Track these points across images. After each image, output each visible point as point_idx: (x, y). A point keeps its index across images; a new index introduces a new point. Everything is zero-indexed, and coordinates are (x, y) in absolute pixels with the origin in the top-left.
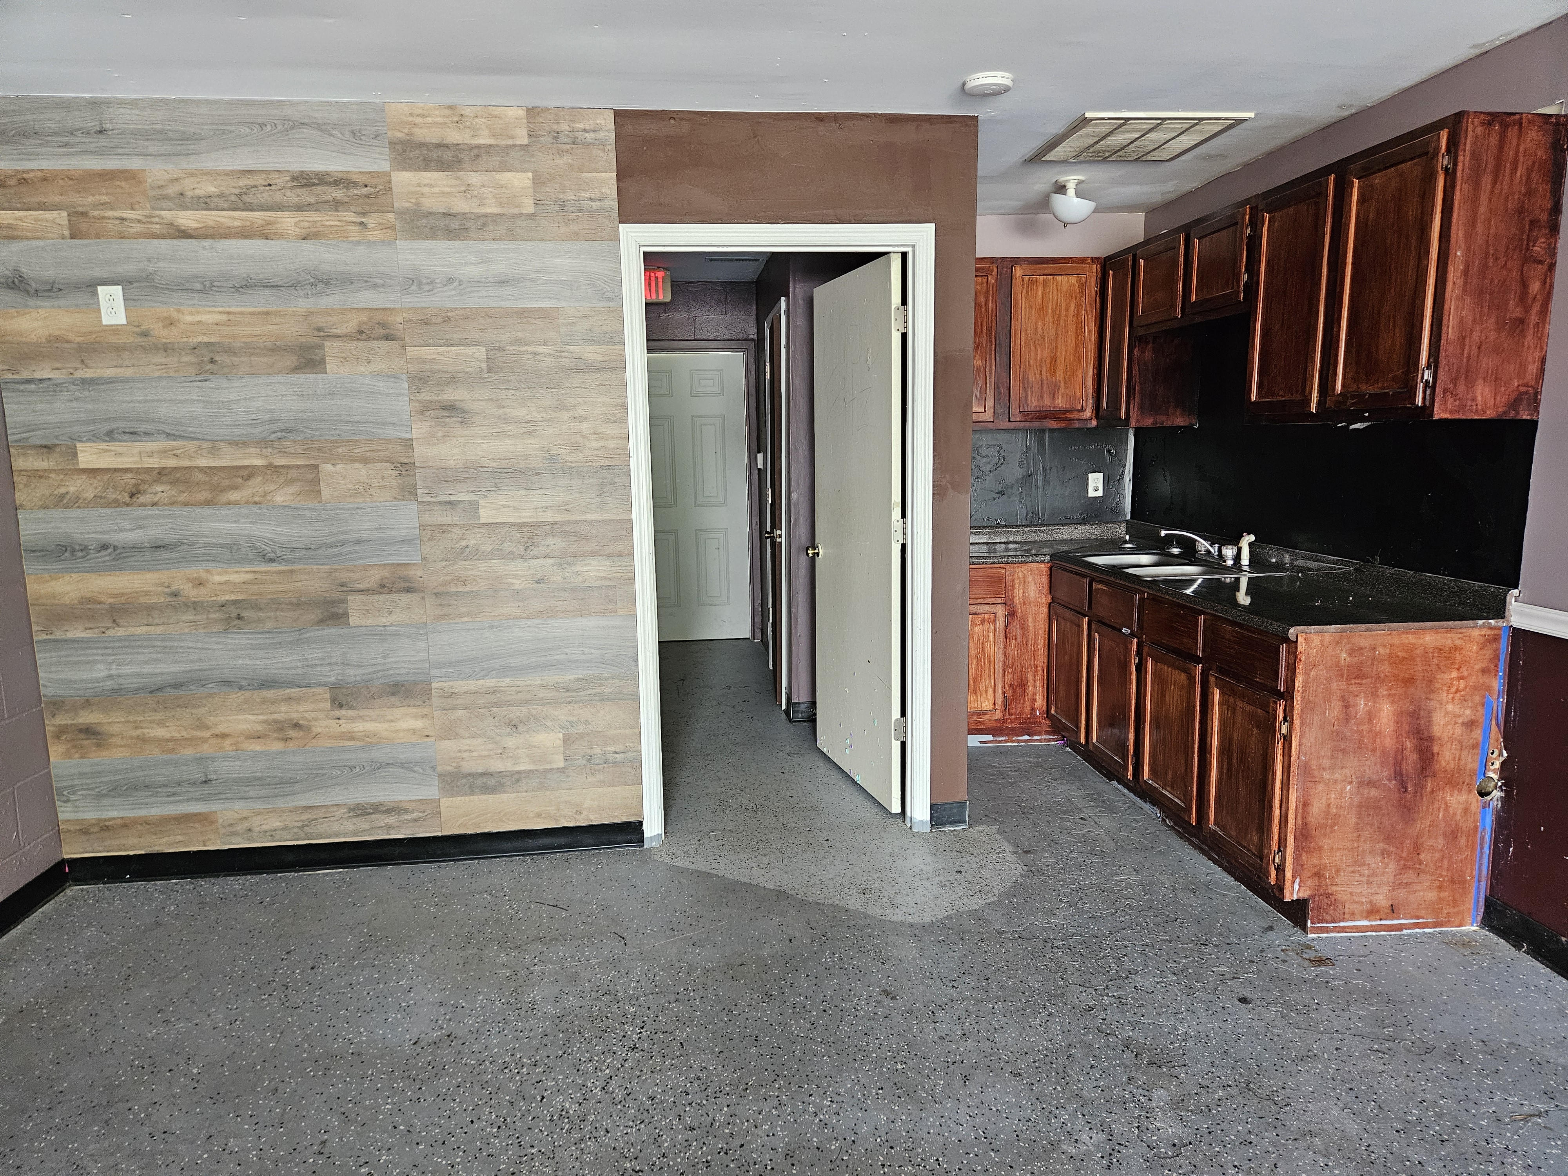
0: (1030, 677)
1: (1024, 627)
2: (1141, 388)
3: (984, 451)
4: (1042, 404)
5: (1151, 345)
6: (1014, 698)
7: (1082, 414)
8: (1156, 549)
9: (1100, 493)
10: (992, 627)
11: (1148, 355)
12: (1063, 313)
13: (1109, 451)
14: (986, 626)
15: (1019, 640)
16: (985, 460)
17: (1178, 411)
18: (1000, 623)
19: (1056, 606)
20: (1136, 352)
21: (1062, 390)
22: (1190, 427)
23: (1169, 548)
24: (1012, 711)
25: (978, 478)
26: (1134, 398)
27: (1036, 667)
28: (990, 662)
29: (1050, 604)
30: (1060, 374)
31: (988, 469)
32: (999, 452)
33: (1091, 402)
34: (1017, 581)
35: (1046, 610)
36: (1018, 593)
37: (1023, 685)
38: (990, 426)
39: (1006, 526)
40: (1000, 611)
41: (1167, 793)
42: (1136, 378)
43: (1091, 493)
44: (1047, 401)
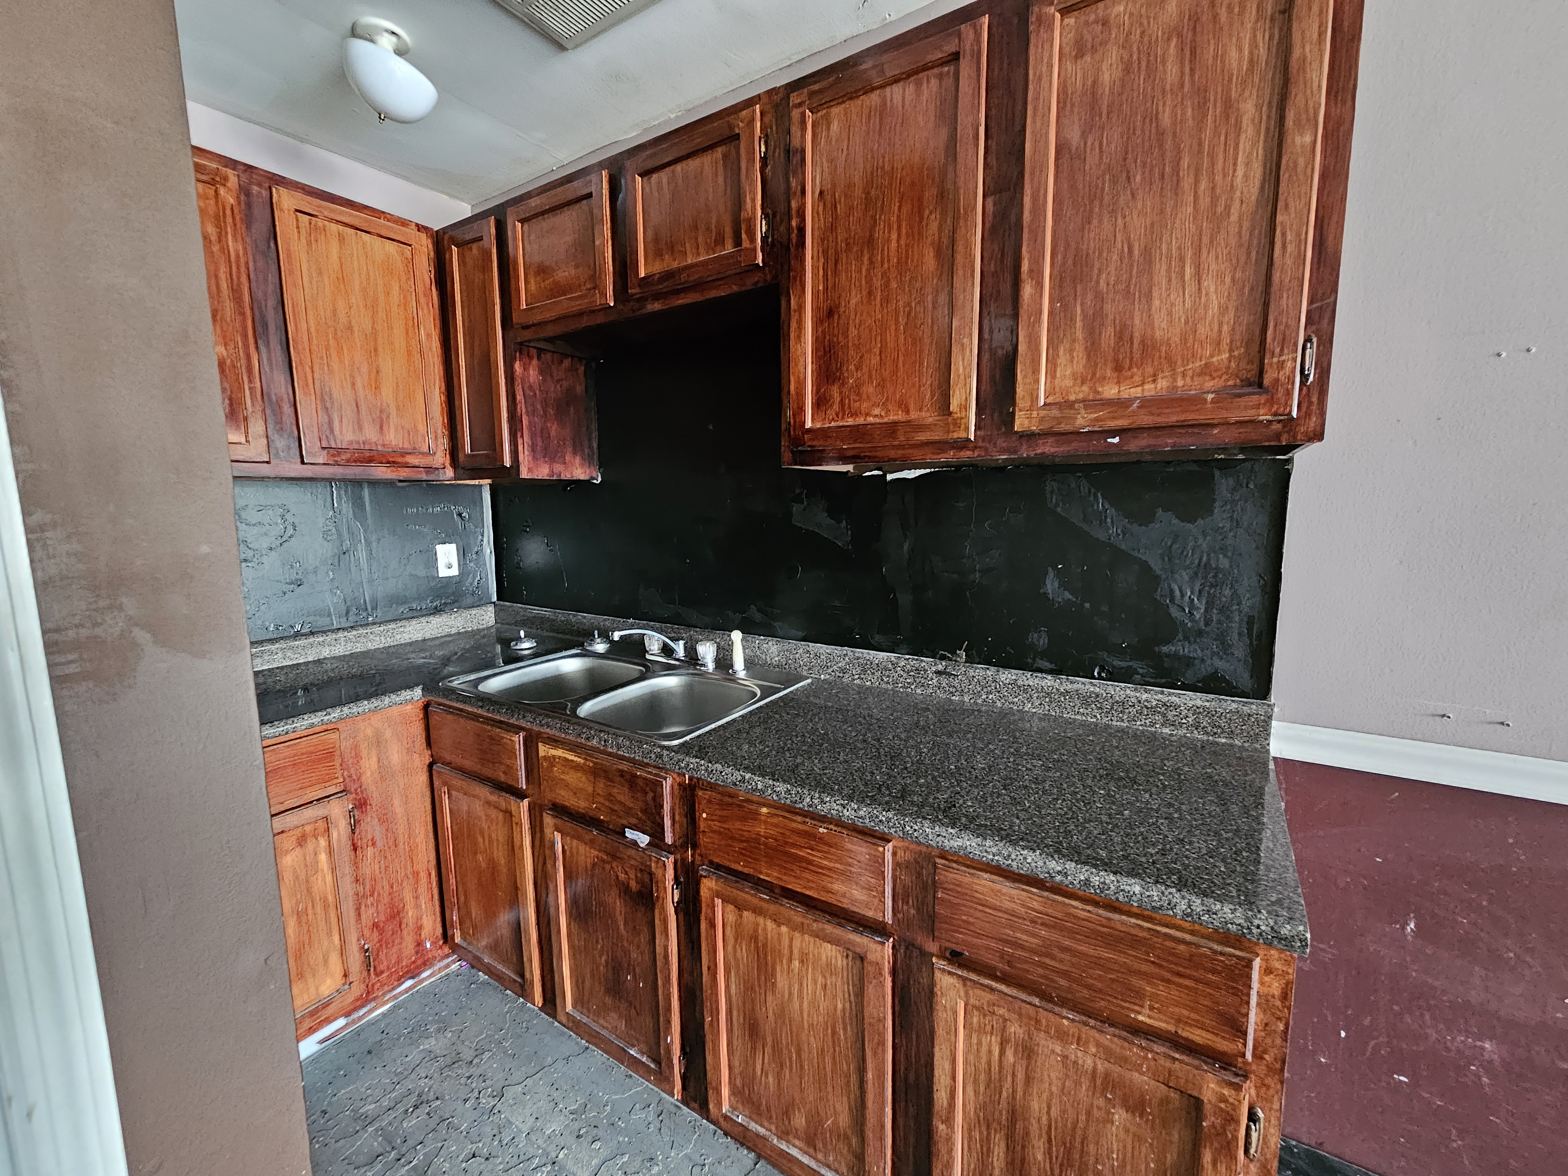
0: (408, 896)
1: (385, 819)
2: (530, 422)
3: (251, 515)
4: (361, 439)
5: (535, 362)
6: (383, 943)
7: (430, 458)
8: (572, 648)
9: (455, 572)
10: (323, 842)
11: (533, 375)
12: (382, 298)
13: (460, 515)
14: (310, 845)
15: (379, 844)
16: (255, 530)
17: (578, 460)
18: (341, 830)
19: (445, 770)
20: (517, 365)
21: (394, 419)
22: (588, 482)
23: (590, 645)
24: (382, 967)
25: (245, 561)
26: (522, 436)
27: (416, 874)
28: (326, 907)
29: (430, 766)
30: (387, 392)
31: (265, 545)
32: (282, 517)
33: (443, 443)
34: (363, 746)
35: (423, 778)
36: (369, 766)
37: (396, 914)
38: (265, 470)
39: (312, 633)
40: (338, 810)
41: (794, 1152)
42: (521, 408)
43: (443, 572)
44: (370, 434)
